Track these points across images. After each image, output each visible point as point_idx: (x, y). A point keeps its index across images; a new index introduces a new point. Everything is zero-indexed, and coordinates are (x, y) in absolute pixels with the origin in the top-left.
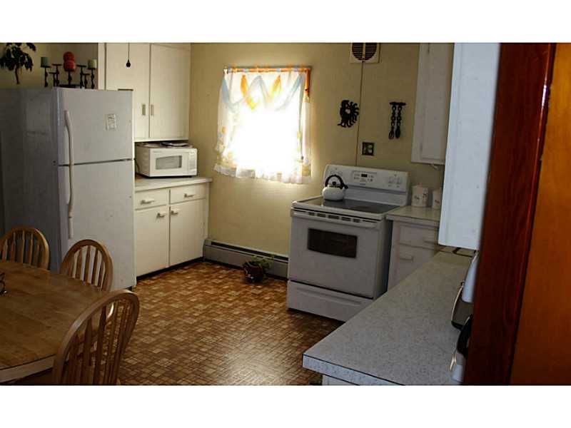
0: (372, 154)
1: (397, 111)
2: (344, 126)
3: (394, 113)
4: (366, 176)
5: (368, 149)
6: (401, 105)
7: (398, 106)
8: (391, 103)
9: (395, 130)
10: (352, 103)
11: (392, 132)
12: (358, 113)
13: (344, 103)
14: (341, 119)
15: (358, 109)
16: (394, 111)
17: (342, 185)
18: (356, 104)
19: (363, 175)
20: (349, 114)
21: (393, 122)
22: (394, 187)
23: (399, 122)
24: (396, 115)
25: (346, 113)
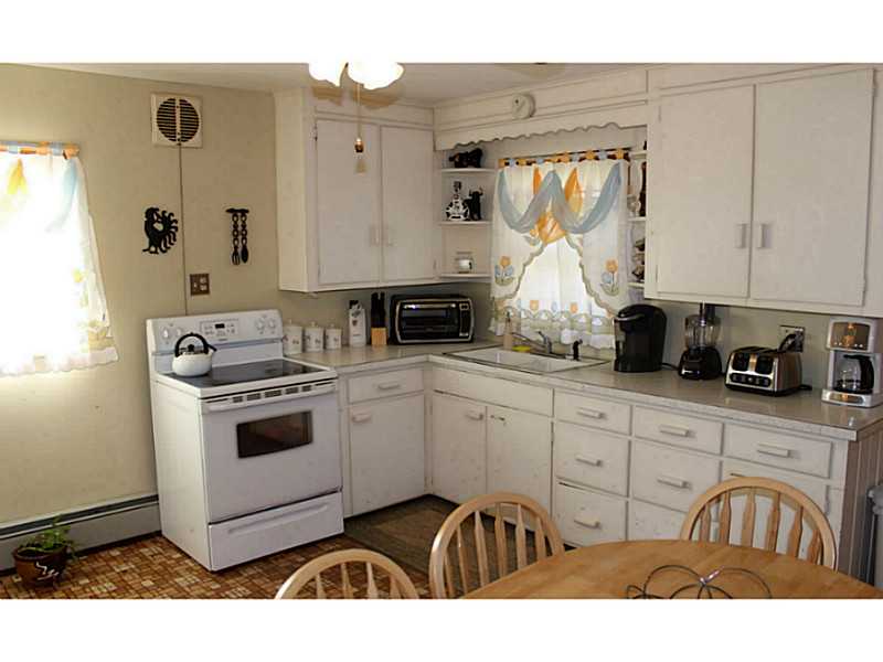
0: (207, 292)
1: (240, 223)
2: (156, 252)
3: (235, 226)
4: (222, 326)
5: (199, 284)
6: (244, 212)
7: (238, 214)
8: (229, 211)
9: (240, 250)
10: (164, 212)
11: (235, 253)
12: (176, 228)
13: (151, 212)
14: (147, 240)
15: (176, 221)
16: (236, 222)
17: (206, 348)
18: (172, 214)
19: (218, 326)
20: (160, 231)
21: (236, 239)
22: (268, 335)
23: (244, 238)
24: (240, 228)
25: (156, 230)
